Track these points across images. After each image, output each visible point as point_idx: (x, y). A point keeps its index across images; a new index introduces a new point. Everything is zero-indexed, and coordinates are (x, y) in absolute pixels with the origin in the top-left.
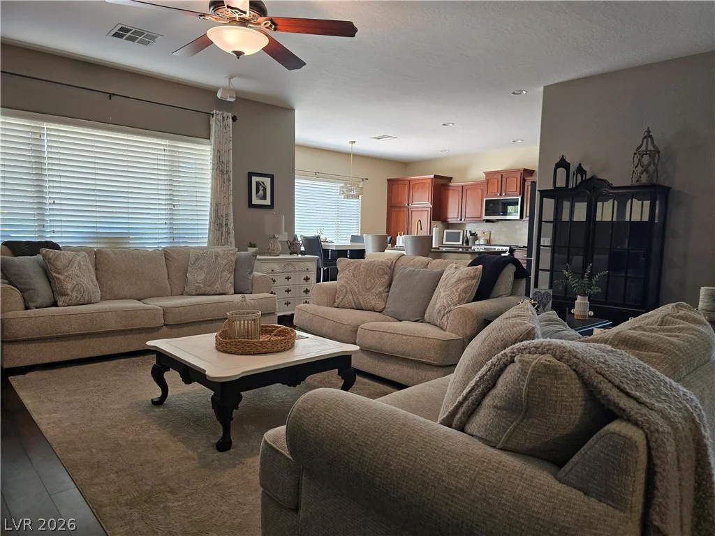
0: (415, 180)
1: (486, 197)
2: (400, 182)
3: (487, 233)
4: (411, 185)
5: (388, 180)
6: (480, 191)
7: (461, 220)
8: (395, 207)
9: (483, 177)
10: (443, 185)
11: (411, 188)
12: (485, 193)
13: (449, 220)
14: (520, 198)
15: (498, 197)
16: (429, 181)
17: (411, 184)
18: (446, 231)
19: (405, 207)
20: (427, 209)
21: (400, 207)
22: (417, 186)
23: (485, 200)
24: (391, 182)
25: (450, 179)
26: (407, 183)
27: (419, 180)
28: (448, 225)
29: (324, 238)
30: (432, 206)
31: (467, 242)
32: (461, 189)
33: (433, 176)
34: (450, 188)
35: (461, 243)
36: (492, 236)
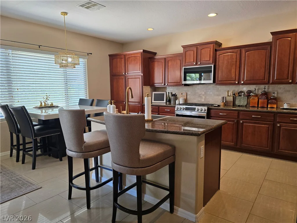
0: (129, 54)
1: (185, 66)
2: (118, 57)
3: (185, 94)
4: (126, 59)
5: (110, 56)
6: (179, 62)
7: (165, 85)
8: (115, 75)
9: (181, 50)
10: (150, 58)
11: (126, 61)
12: (184, 63)
13: (155, 85)
14: (213, 66)
15: (195, 65)
16: (139, 55)
17: (126, 57)
18: (154, 93)
19: (123, 75)
20: (139, 77)
21: (120, 76)
22: (130, 59)
23: (183, 68)
24: (112, 57)
25: (155, 54)
26: (123, 57)
27: (132, 54)
28: (155, 89)
29: (50, 104)
30: (142, 74)
31: (170, 101)
32: (163, 61)
33: (142, 50)
34: (155, 60)
35: (165, 101)
36: (188, 97)
